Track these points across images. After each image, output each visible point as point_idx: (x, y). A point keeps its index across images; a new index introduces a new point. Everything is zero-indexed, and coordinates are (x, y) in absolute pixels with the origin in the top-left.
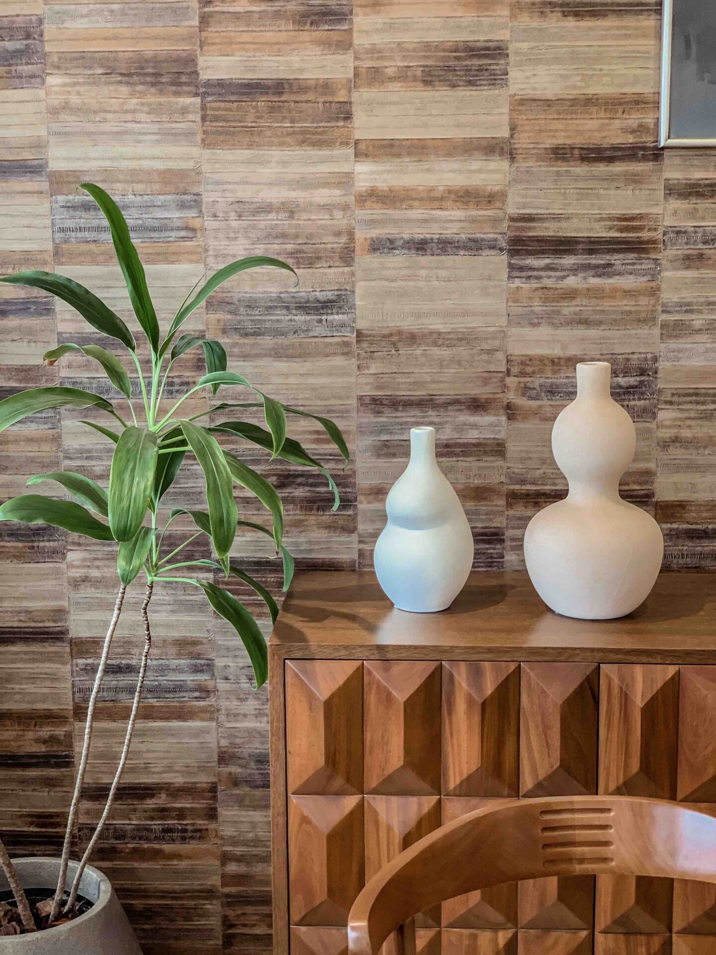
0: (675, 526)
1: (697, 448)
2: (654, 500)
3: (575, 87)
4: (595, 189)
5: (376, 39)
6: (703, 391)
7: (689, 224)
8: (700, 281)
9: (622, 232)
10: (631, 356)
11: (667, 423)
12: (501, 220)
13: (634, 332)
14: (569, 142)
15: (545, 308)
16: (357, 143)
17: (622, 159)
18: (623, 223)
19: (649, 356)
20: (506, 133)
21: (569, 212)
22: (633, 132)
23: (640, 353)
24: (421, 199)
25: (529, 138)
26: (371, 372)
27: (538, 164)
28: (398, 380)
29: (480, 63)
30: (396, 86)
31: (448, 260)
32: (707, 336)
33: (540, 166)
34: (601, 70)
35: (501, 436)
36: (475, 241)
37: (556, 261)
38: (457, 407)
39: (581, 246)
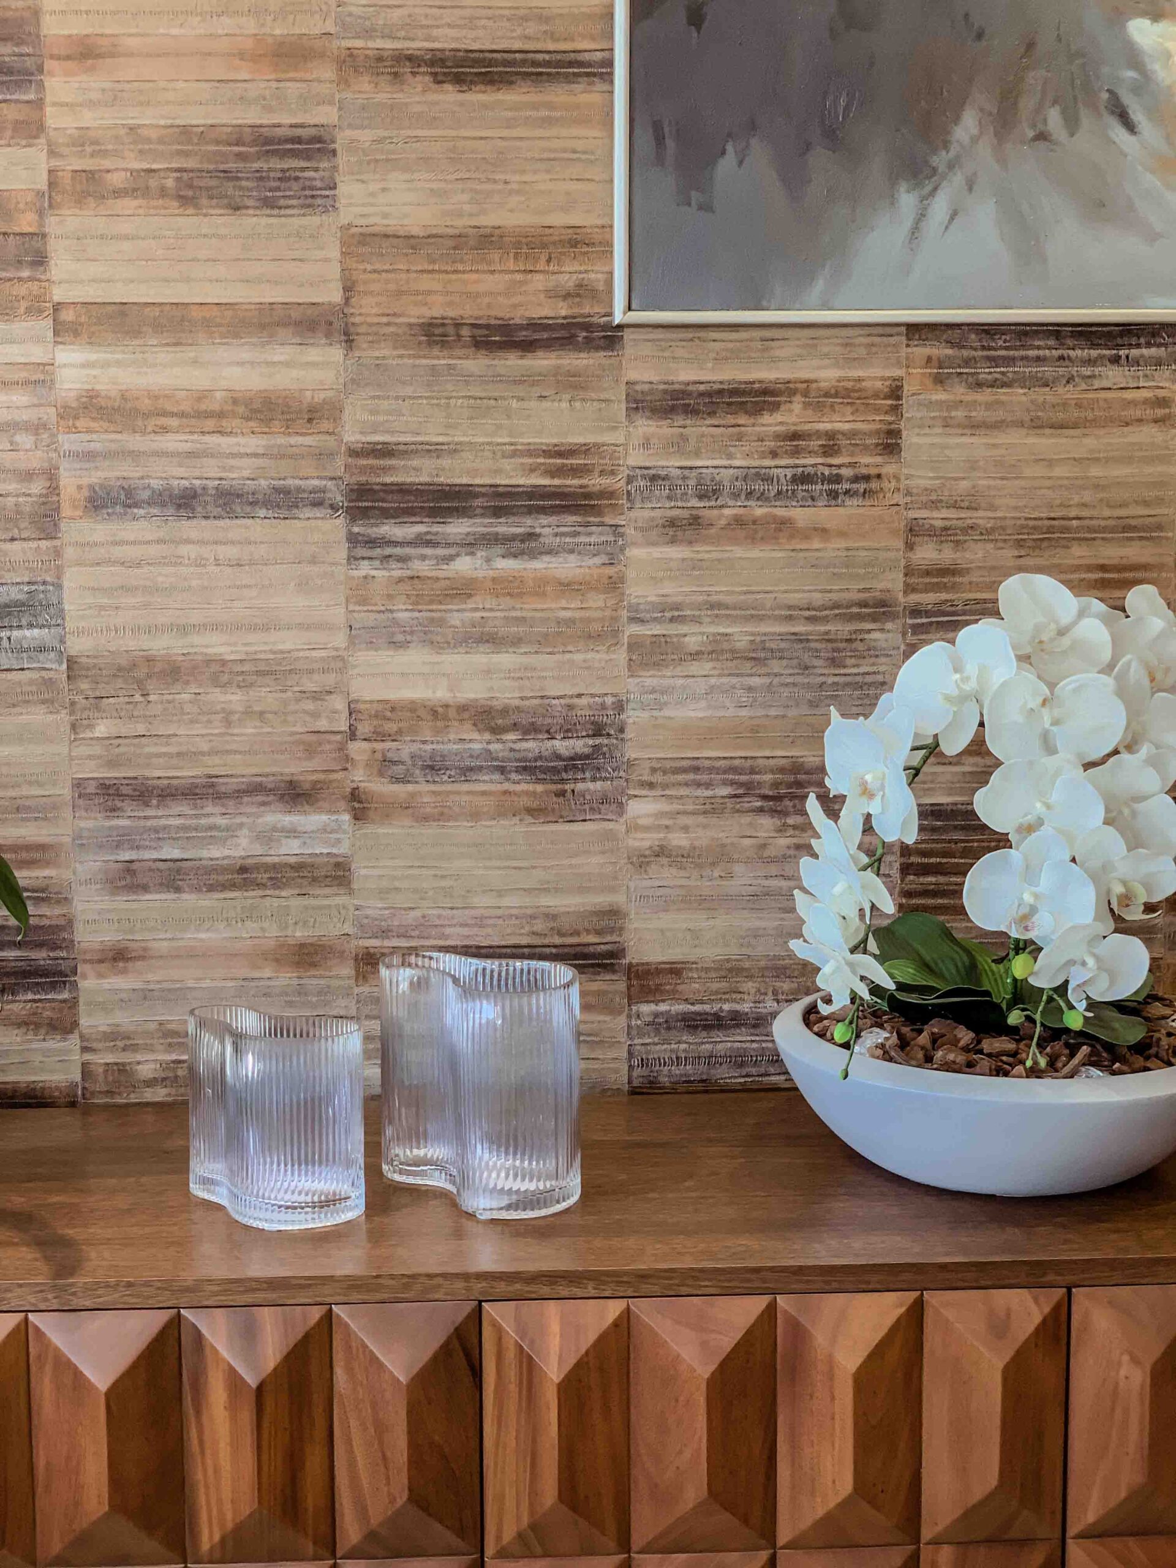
0: (663, 1007)
1: (699, 866)
2: (625, 961)
3: (460, 215)
4: (503, 398)
5: (89, 118)
6: (707, 763)
7: (671, 463)
8: (696, 565)
9: (553, 477)
10: (576, 701)
11: (641, 822)
12: (331, 455)
13: (578, 657)
14: (451, 313)
15: (416, 614)
16: (57, 307)
17: (548, 345)
18: (552, 461)
19: (609, 700)
20: (336, 296)
21: (456, 439)
22: (567, 296)
23: (593, 696)
24: (182, 415)
25: (378, 304)
26: (97, 735)
27: (395, 353)
28: (147, 750)
29: (286, 166)
30: (128, 204)
31: (235, 528)
32: (710, 665)
33: (401, 357)
34: (506, 182)
35: (343, 849)
36: (286, 491)
37: (436, 528)
38: (260, 798)
39: (478, 502)
